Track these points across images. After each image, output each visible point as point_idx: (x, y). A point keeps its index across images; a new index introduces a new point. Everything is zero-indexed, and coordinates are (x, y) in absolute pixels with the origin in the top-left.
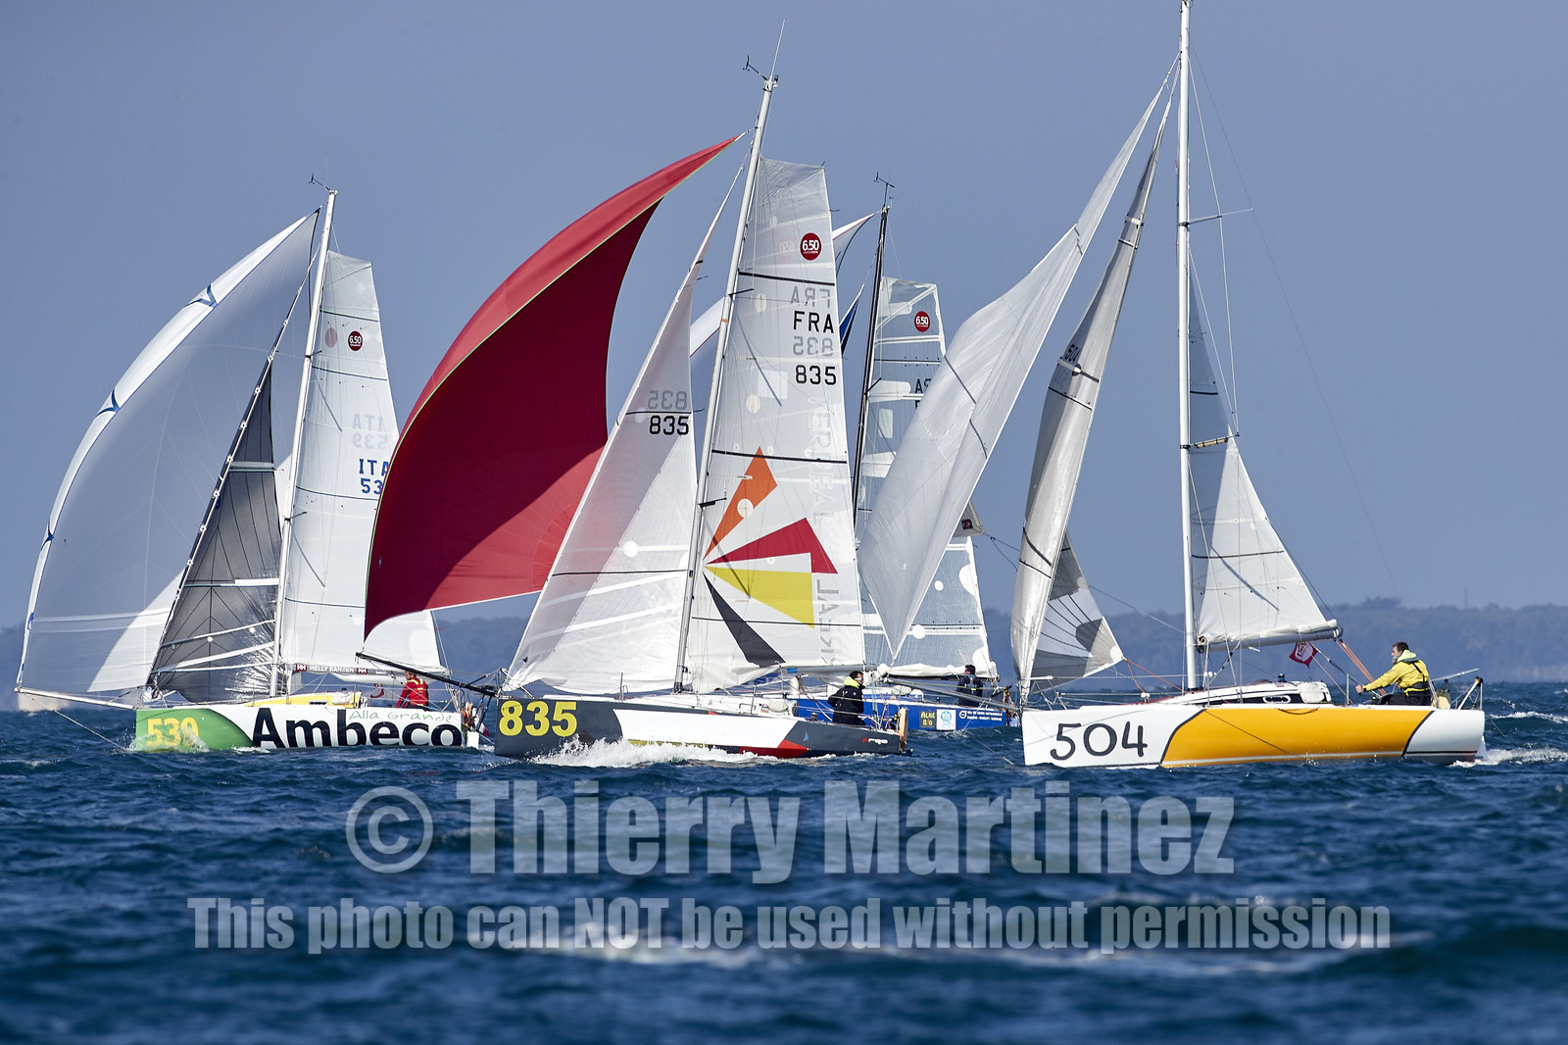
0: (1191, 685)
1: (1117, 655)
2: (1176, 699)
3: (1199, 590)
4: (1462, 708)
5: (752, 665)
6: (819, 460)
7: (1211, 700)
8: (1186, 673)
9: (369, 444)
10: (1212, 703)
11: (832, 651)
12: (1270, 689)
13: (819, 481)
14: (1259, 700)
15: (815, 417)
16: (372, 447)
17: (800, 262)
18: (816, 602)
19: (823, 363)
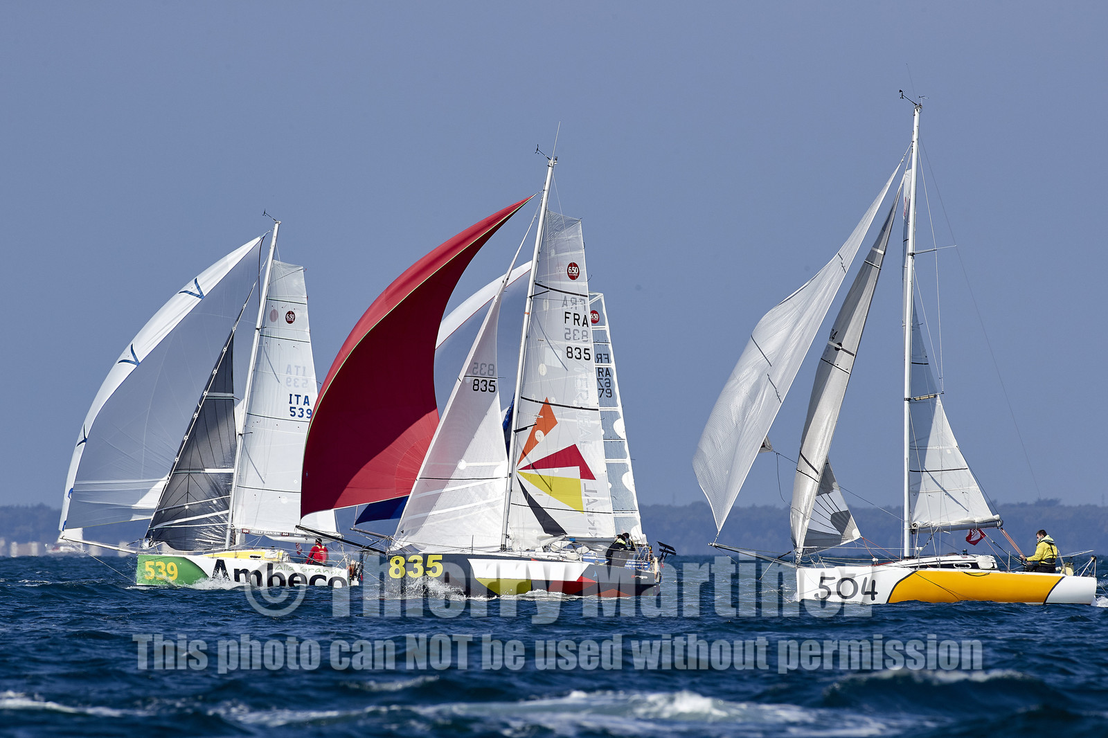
0: (906, 555)
1: (856, 534)
2: (896, 564)
3: (914, 493)
4: (1083, 576)
5: (548, 535)
6: (581, 408)
7: (921, 564)
8: (903, 547)
9: (296, 385)
10: (922, 567)
11: (595, 529)
12: (957, 559)
13: (582, 421)
14: (950, 566)
15: (579, 380)
16: (298, 386)
17: (568, 281)
18: (584, 498)
19: (583, 346)
